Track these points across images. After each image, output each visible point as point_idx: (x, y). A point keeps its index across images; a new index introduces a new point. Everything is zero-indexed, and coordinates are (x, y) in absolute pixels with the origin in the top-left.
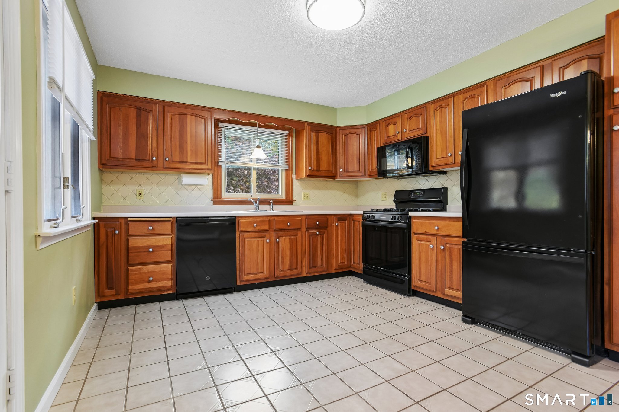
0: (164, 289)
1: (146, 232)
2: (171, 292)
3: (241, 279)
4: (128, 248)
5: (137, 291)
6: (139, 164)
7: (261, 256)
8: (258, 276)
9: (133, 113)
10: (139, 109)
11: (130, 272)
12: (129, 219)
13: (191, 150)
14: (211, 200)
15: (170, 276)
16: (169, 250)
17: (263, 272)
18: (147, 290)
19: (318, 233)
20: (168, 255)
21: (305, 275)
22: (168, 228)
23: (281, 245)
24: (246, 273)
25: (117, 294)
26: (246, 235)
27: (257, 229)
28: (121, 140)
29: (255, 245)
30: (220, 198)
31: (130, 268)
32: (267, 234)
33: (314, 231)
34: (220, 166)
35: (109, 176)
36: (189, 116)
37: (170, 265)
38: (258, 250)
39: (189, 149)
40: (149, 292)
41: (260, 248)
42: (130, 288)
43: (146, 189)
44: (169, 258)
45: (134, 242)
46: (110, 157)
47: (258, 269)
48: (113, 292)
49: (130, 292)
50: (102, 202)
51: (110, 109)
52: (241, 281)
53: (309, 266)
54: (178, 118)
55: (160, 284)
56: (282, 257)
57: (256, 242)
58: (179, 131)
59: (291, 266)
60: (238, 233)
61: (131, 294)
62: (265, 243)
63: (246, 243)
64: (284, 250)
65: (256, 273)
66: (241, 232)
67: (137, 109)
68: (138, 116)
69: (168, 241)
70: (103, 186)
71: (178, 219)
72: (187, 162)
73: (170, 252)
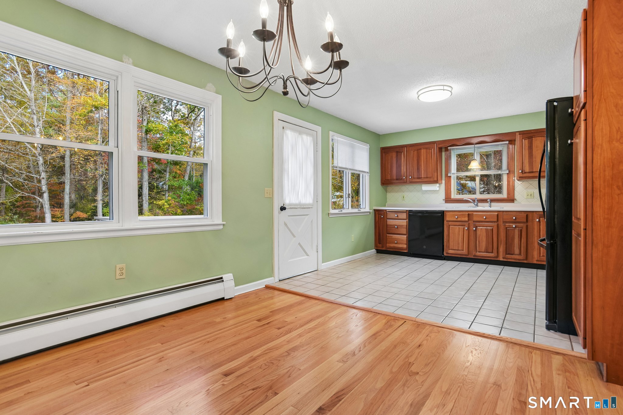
0: (402, 249)
1: (394, 218)
2: (406, 251)
3: (447, 252)
4: (387, 225)
5: (390, 247)
6: (397, 181)
7: (462, 238)
8: (459, 252)
9: (394, 155)
10: (397, 152)
11: (387, 237)
12: (387, 211)
13: (424, 170)
14: (443, 200)
15: (405, 242)
16: (405, 228)
17: (463, 250)
18: (394, 248)
19: (514, 226)
20: (404, 231)
21: (501, 259)
22: (404, 216)
23: (478, 233)
24: (450, 249)
25: (382, 247)
26: (450, 223)
27: (459, 219)
28: (390, 170)
29: (457, 230)
30: (451, 199)
31: (387, 235)
32: (467, 224)
33: (511, 225)
34: (450, 177)
35: (390, 188)
36: (422, 150)
37: (406, 236)
38: (459, 234)
39: (422, 170)
40: (395, 249)
41: (461, 233)
42: (387, 245)
43: (406, 194)
44: (405, 233)
45: (390, 222)
46: (385, 179)
47: (459, 247)
48: (380, 245)
49: (387, 247)
50: (386, 202)
51: (385, 155)
52: (447, 253)
53: (505, 253)
54: (416, 152)
55: (400, 246)
56: (479, 242)
57: (457, 229)
58: (417, 160)
59: (486, 250)
60: (445, 222)
61: (388, 248)
62: (465, 230)
63: (450, 228)
64: (481, 237)
65: (458, 250)
66: (447, 221)
67: (396, 152)
68: (397, 156)
69: (404, 223)
70: (387, 194)
71: (410, 211)
72: (422, 178)
73: (405, 229)
